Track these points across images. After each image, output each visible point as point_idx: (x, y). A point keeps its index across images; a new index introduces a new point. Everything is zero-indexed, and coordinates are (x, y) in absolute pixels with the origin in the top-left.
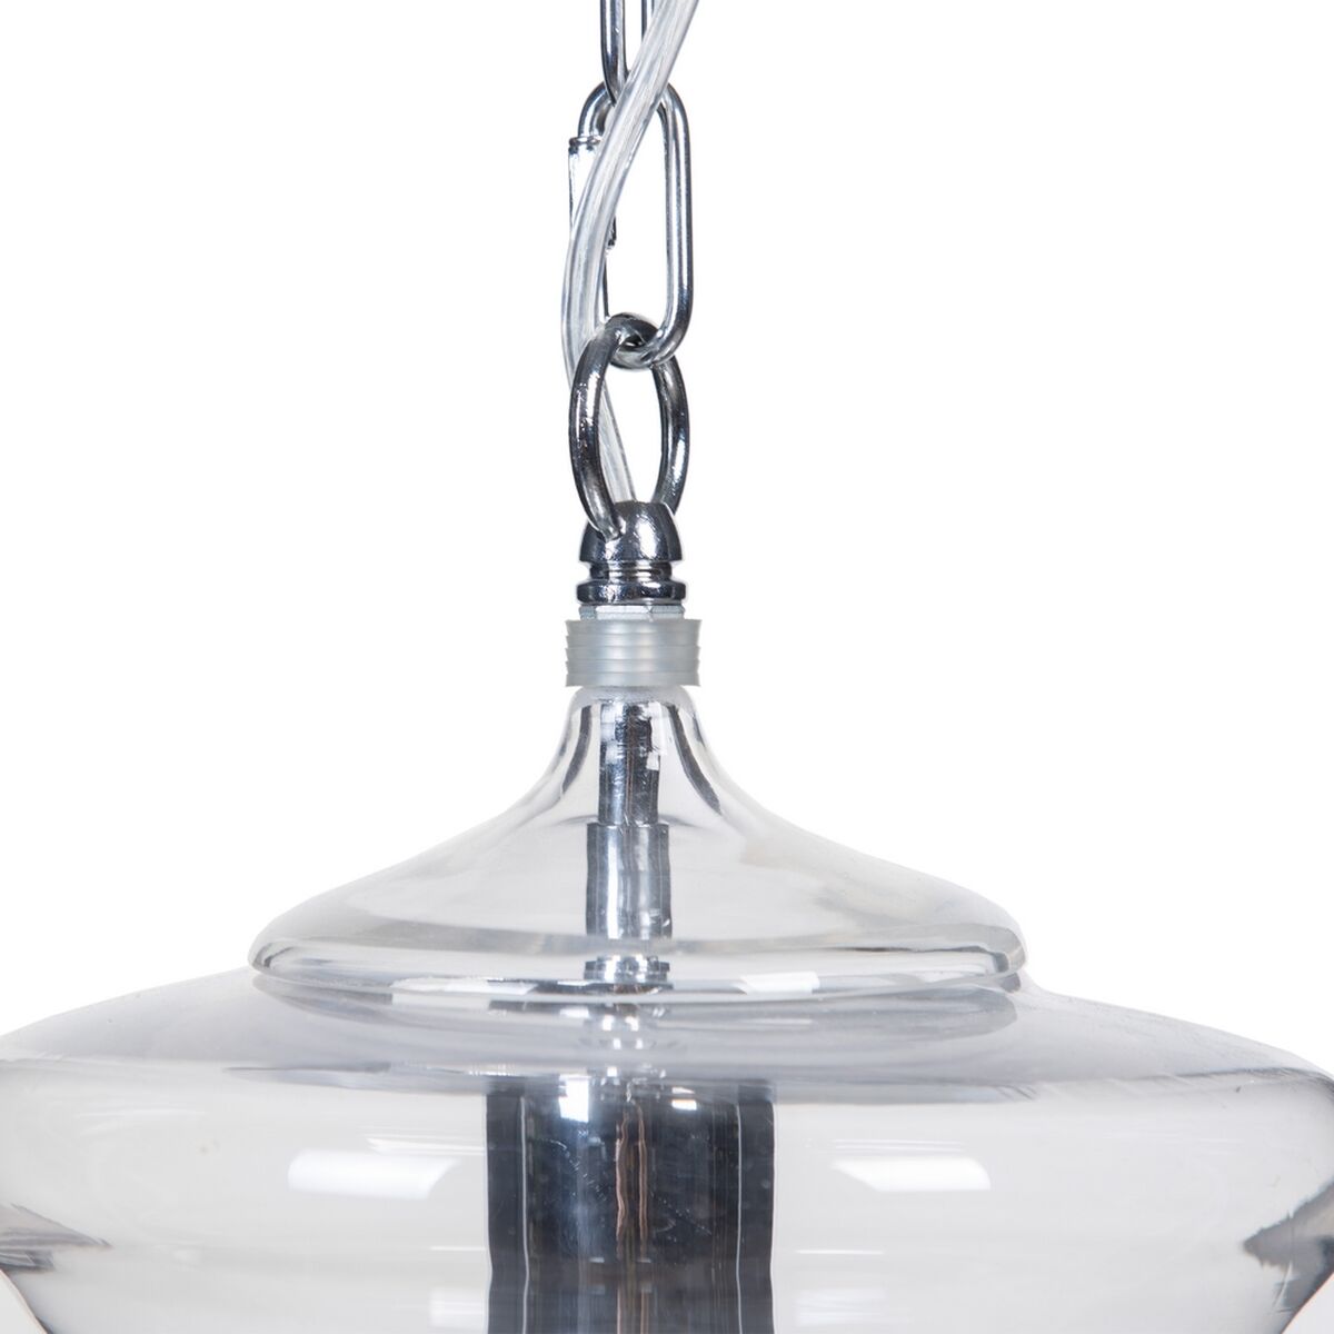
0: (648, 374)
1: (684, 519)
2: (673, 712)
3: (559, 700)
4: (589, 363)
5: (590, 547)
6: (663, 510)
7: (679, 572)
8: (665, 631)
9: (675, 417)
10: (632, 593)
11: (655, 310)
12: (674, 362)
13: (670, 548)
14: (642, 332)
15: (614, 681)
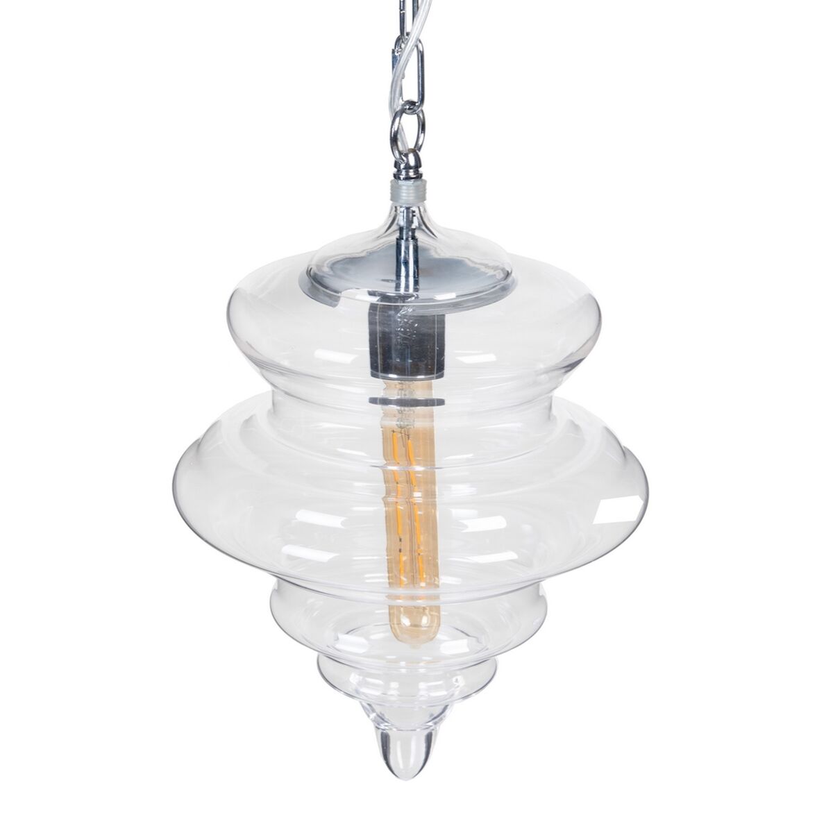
0: (416, 115)
1: (422, 154)
2: (419, 208)
3: (388, 204)
4: (397, 115)
5: (397, 165)
6: (416, 151)
7: (421, 170)
8: (417, 188)
9: (422, 127)
10: (408, 178)
11: (415, 98)
12: (422, 111)
13: (418, 164)
14: (413, 103)
15: (403, 201)
